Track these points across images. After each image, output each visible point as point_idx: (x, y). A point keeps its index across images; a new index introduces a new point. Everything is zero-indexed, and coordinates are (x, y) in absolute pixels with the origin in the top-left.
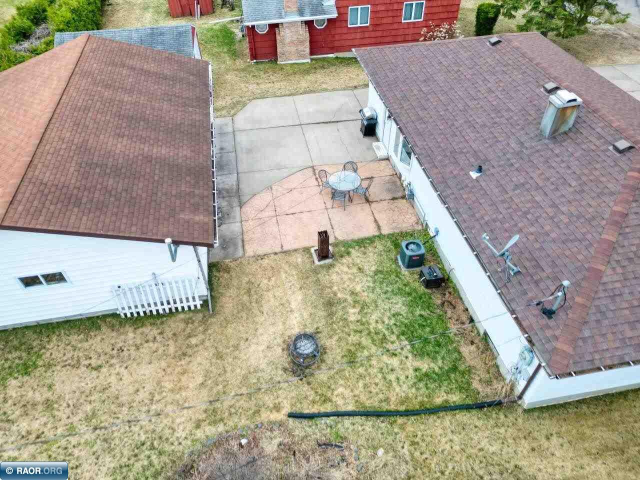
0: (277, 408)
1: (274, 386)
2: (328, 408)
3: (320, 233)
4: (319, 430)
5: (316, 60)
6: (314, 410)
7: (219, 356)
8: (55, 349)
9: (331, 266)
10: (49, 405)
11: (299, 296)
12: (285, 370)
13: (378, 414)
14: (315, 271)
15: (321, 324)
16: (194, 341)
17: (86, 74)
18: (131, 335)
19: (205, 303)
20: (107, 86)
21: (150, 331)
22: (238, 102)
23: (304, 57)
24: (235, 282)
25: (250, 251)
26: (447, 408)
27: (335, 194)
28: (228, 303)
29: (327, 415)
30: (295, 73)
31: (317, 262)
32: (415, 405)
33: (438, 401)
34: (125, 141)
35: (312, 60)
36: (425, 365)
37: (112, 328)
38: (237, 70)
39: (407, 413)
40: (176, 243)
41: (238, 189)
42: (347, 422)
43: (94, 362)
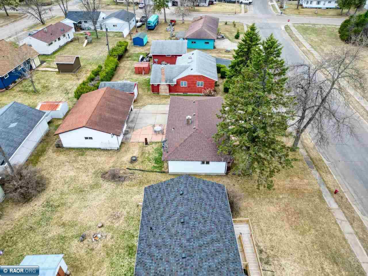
0: (125, 167)
1: (126, 164)
2: (134, 168)
3: (145, 139)
4: (131, 171)
5: (171, 94)
6: (131, 168)
7: (118, 158)
8: (87, 153)
9: (147, 146)
10: (85, 161)
11: (137, 151)
12: (129, 162)
13: (142, 171)
14: (143, 147)
15: (139, 156)
16: (114, 155)
17: (104, 98)
18: (102, 152)
19: (118, 149)
20: (108, 101)
21: (106, 152)
22: (144, 105)
23: (167, 93)
24: (126, 146)
25: (131, 141)
26: (156, 172)
27: (155, 131)
28: (123, 150)
29: (133, 169)
30: (163, 98)
31: (144, 145)
32: (150, 170)
33: (154, 170)
34: (109, 114)
35: (170, 94)
36: (155, 165)
37: (99, 151)
38: (148, 95)
39: (148, 171)
40: (114, 135)
41: (134, 127)
42: (136, 171)
43: (94, 156)
